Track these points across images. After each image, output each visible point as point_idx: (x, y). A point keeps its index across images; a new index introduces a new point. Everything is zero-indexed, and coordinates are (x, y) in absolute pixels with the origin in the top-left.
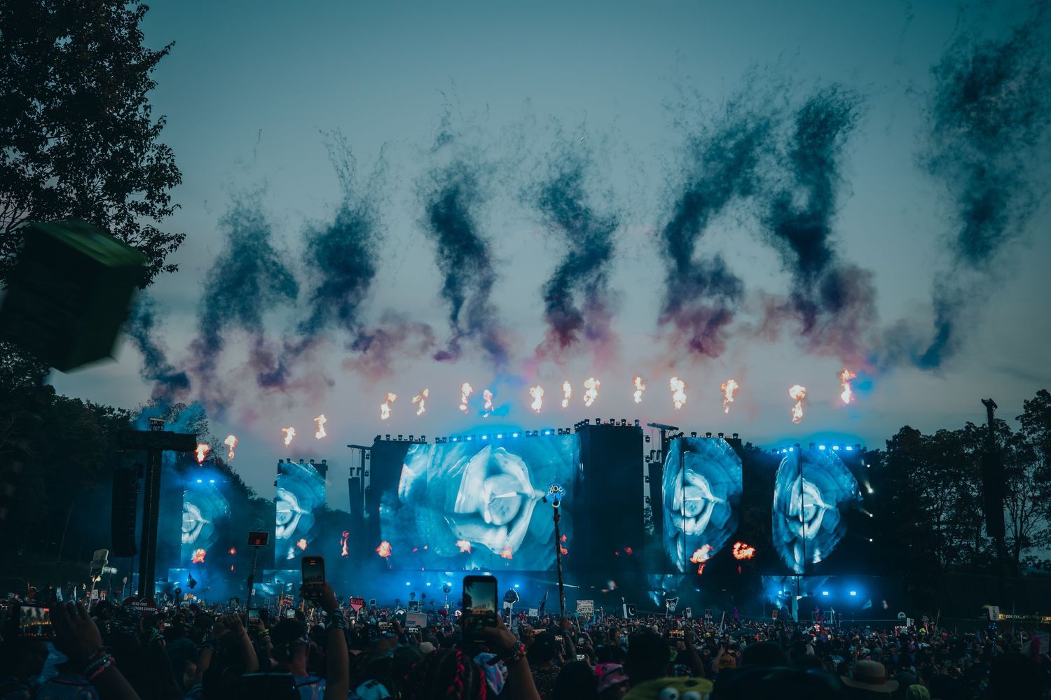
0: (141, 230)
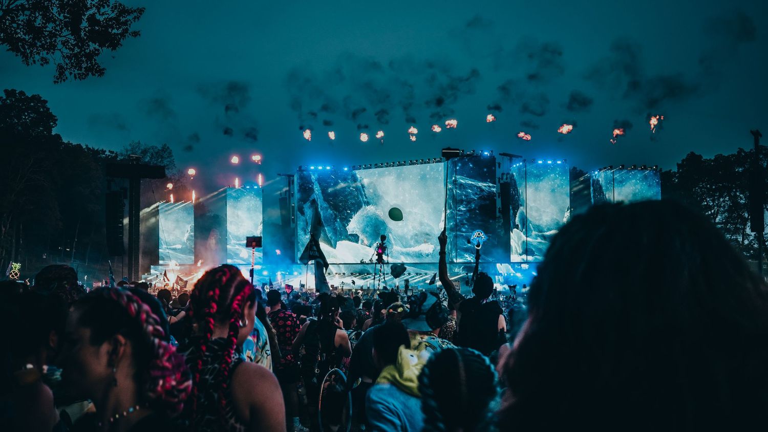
0: (111, 5)
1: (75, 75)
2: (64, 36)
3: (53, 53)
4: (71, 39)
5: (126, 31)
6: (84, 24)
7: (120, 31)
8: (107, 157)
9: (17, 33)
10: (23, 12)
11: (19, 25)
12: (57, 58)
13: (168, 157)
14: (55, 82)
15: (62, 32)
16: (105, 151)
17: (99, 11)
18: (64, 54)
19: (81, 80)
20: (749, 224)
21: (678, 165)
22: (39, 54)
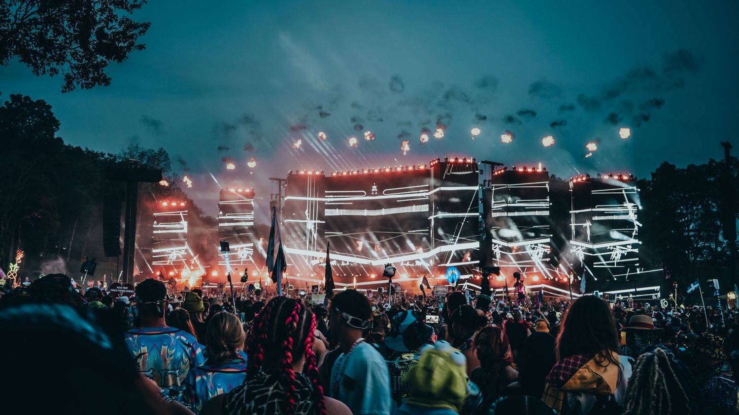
0: (119, 20)
1: (82, 84)
2: (74, 49)
3: (62, 64)
4: (79, 51)
5: (132, 44)
6: (93, 38)
7: (126, 45)
8: (106, 159)
9: (29, 45)
10: (36, 26)
11: (31, 38)
12: (66, 68)
13: (164, 160)
14: (63, 91)
15: (71, 45)
16: (104, 154)
17: (107, 26)
18: (72, 65)
19: (87, 89)
20: (722, 232)
21: (653, 174)
22: (49, 64)
